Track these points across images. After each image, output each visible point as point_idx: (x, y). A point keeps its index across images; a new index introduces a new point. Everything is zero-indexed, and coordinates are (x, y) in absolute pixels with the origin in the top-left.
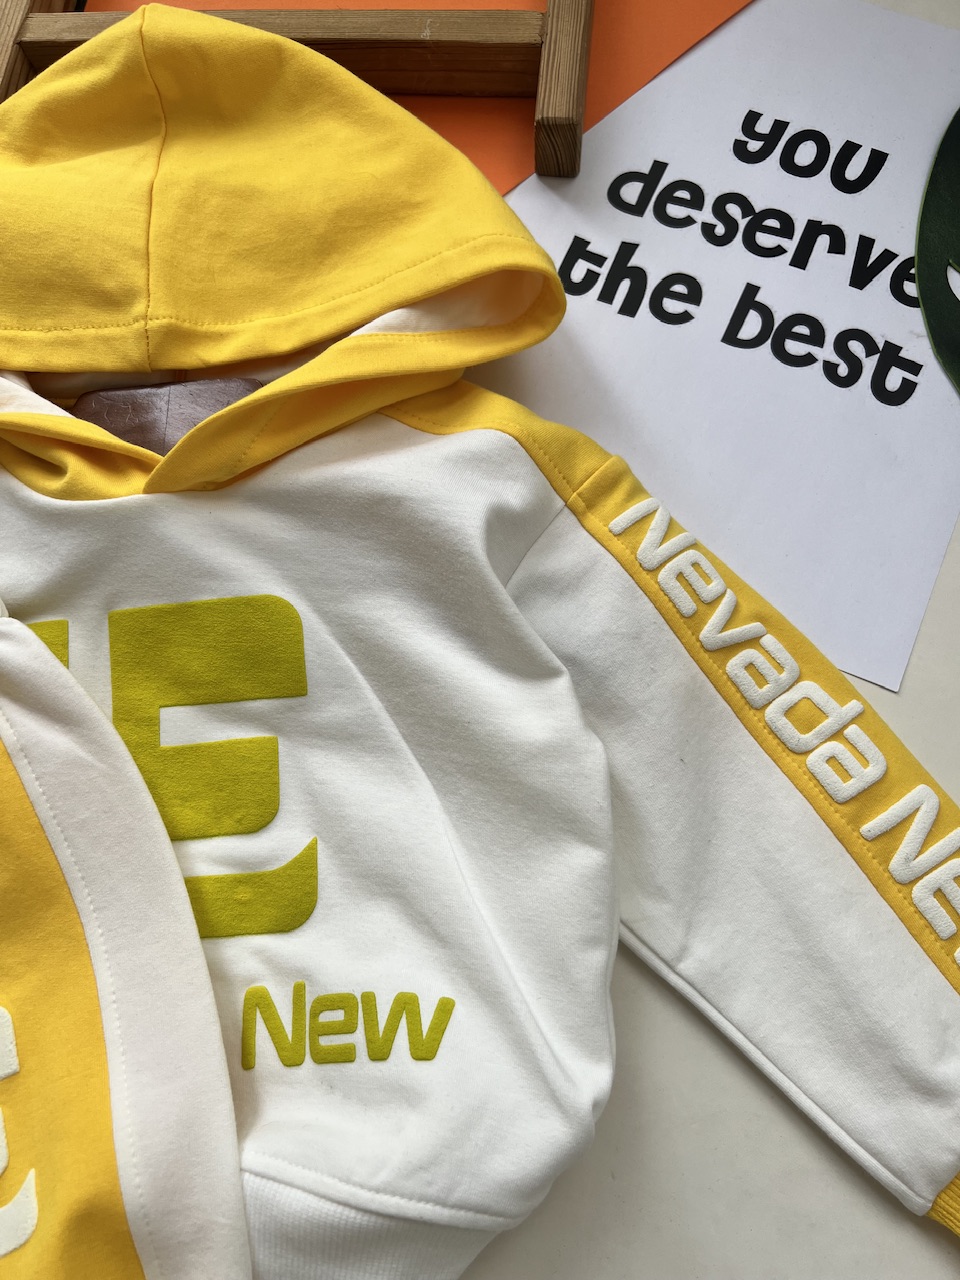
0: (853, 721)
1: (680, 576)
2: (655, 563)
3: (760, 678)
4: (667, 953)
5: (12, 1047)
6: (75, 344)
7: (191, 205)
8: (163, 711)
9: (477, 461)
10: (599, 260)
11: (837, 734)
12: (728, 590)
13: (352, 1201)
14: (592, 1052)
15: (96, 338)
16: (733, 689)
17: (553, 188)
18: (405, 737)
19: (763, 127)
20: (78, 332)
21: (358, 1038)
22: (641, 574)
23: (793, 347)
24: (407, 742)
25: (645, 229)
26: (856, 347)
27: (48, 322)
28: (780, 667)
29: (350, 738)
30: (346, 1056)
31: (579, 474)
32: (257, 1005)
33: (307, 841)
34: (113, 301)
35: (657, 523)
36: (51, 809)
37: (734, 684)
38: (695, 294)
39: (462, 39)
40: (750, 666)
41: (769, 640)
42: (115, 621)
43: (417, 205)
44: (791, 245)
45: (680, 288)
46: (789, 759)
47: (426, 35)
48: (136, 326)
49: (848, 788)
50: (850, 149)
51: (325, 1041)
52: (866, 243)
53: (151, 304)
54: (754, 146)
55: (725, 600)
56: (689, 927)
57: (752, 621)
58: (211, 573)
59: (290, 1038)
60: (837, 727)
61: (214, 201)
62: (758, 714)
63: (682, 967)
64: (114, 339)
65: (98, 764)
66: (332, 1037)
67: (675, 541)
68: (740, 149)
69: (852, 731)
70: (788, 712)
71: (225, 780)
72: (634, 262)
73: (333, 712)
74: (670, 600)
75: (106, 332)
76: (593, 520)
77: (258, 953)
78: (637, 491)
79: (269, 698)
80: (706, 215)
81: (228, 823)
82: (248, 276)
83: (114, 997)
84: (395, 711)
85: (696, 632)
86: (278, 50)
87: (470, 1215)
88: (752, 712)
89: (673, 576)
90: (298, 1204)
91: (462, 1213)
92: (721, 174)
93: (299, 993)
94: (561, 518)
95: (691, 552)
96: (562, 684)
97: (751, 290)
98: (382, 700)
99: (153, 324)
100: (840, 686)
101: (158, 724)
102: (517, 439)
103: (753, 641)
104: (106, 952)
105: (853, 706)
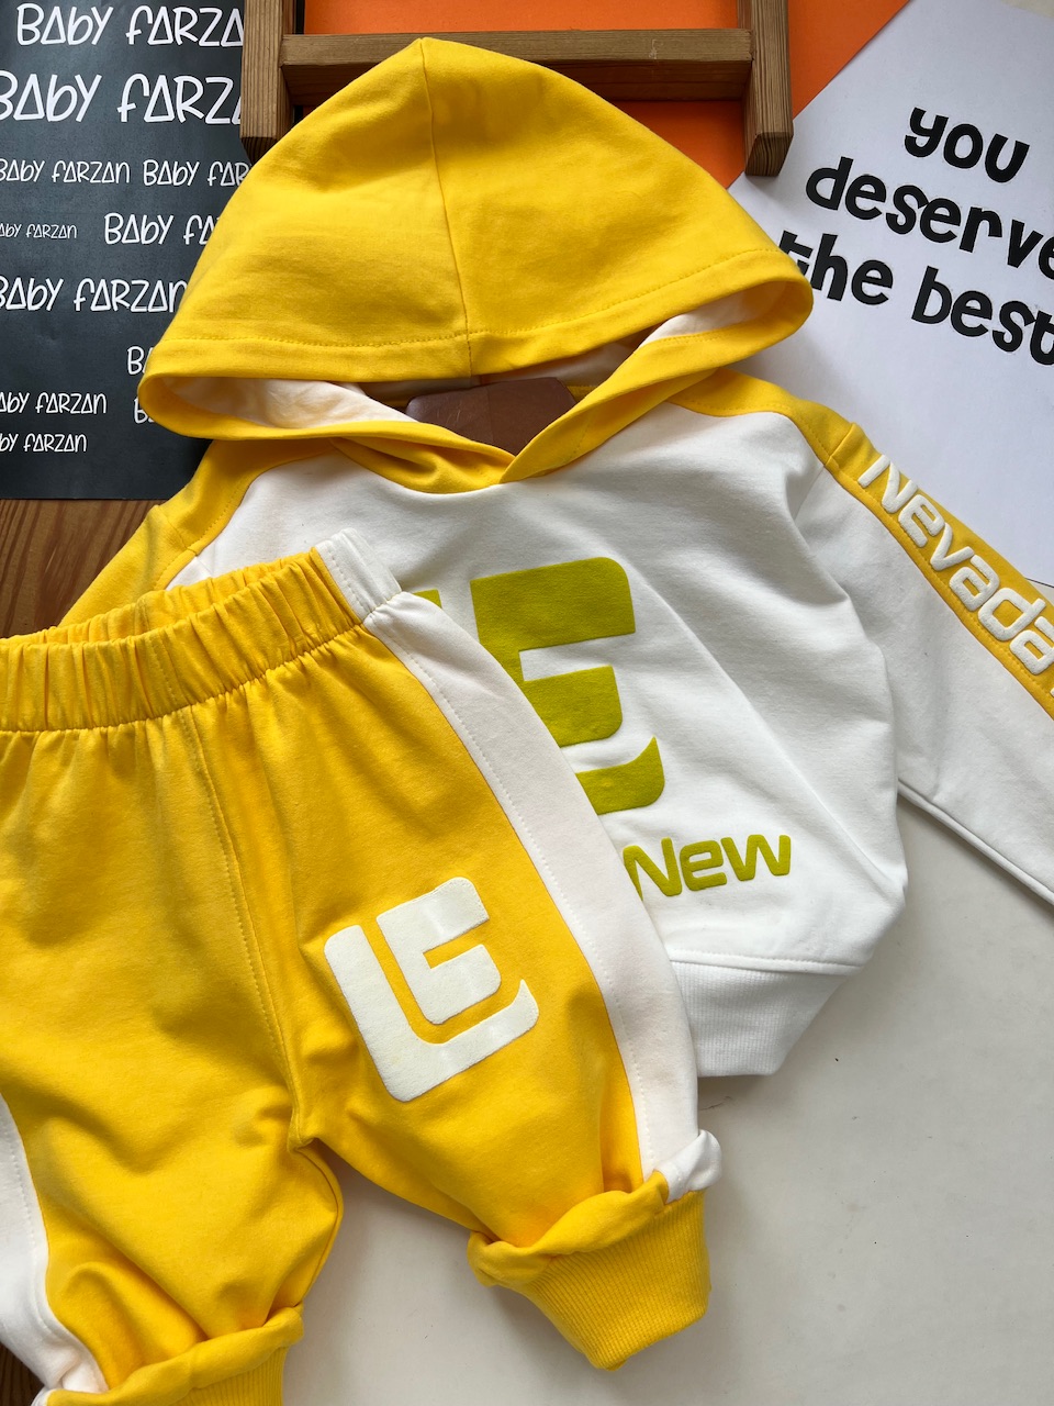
0: (1040, 614)
1: (914, 516)
2: (896, 508)
3: (974, 589)
4: (925, 791)
5: (480, 903)
6: (404, 356)
7: (481, 227)
8: (521, 654)
9: (766, 439)
10: (806, 251)
11: (1030, 625)
12: (947, 526)
13: (757, 967)
14: (892, 859)
15: (422, 350)
16: (955, 598)
17: (761, 187)
18: (715, 656)
19: (927, 123)
20: (405, 345)
21: (726, 868)
22: (886, 517)
23: (969, 321)
24: (718, 660)
25: (839, 221)
26: (1016, 317)
27: (378, 338)
28: (986, 579)
29: (672, 662)
30: (720, 881)
31: (833, 442)
32: (636, 859)
33: (649, 740)
34: (433, 318)
35: (892, 475)
36: (470, 733)
37: (956, 595)
38: (887, 279)
39: (685, 58)
40: (967, 581)
41: (976, 560)
42: (473, 587)
43: (673, 219)
44: (959, 231)
45: (874, 274)
46: (997, 646)
47: (654, 55)
48: (458, 338)
49: (1040, 663)
50: (999, 142)
51: (697, 875)
52: (1017, 227)
53: (469, 318)
54: (922, 141)
55: (946, 532)
56: (938, 771)
57: (964, 546)
58: (554, 544)
59: (667, 876)
60: (1029, 621)
61: (499, 222)
62: (974, 615)
63: (936, 799)
64: (439, 350)
65: (497, 697)
66: (704, 871)
67: (908, 488)
68: (910, 144)
69: (1041, 621)
70: (995, 612)
71: (578, 702)
72: (835, 252)
73: (656, 643)
74: (909, 536)
75: (432, 344)
76: (845, 476)
77: (626, 823)
78: (872, 453)
79: (606, 637)
80: (888, 207)
81: (585, 733)
82: (534, 287)
83: (545, 861)
84: (706, 638)
85: (928, 558)
86: (539, 79)
87: (835, 966)
88: (969, 614)
89: (910, 517)
90: (717, 976)
91: (830, 965)
92: (897, 170)
93: (667, 847)
94: (822, 476)
95: (918, 497)
96: (846, 607)
97: (931, 272)
98: (694, 631)
99: (474, 336)
100: (1028, 591)
101: (519, 665)
102: (791, 419)
103: (966, 562)
104: (529, 832)
105: (1039, 604)
